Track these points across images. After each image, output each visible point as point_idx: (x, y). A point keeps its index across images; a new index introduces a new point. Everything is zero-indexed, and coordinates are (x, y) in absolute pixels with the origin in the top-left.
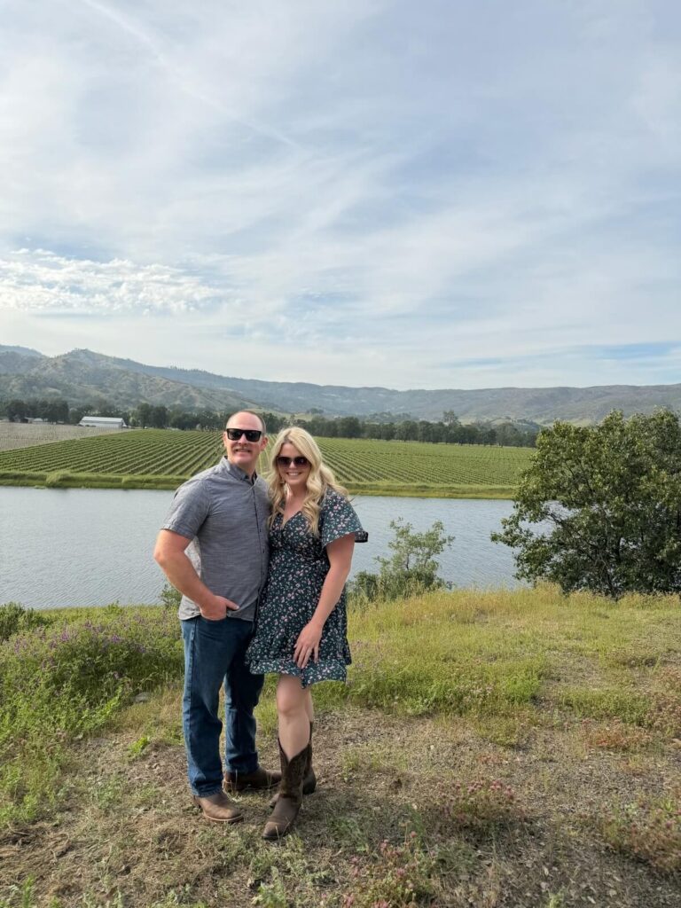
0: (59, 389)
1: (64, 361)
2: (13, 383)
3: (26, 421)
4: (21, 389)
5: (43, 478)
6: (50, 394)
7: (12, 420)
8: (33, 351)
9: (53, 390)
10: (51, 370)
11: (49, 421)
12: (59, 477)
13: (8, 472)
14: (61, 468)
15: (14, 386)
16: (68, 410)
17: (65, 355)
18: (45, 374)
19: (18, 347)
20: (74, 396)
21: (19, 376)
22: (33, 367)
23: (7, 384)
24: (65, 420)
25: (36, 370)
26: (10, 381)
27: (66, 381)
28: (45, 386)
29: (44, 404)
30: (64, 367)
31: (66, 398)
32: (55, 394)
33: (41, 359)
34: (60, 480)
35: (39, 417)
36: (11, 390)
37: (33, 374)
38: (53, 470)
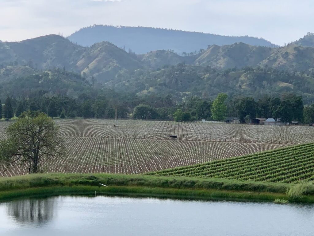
0: (291, 83)
1: (295, 49)
2: (242, 78)
3: (257, 122)
4: (250, 85)
5: (283, 191)
6: (282, 89)
7: (243, 121)
8: (262, 40)
9: (285, 84)
10: (281, 61)
11: (282, 121)
12: (302, 191)
13: (245, 182)
14: (302, 178)
15: (243, 82)
16: (302, 107)
17: (296, 42)
18: (274, 66)
19: (246, 37)
20: (308, 91)
21: (248, 70)
22: (262, 60)
23: (236, 79)
24: (299, 121)
25: (265, 62)
26: (239, 77)
27: (298, 73)
28: (275, 81)
29: (276, 102)
30: (296, 56)
31: (299, 94)
32: (288, 89)
33: (270, 49)
34: (304, 193)
35: (271, 117)
36: (240, 86)
37: (262, 67)
38: (293, 180)
